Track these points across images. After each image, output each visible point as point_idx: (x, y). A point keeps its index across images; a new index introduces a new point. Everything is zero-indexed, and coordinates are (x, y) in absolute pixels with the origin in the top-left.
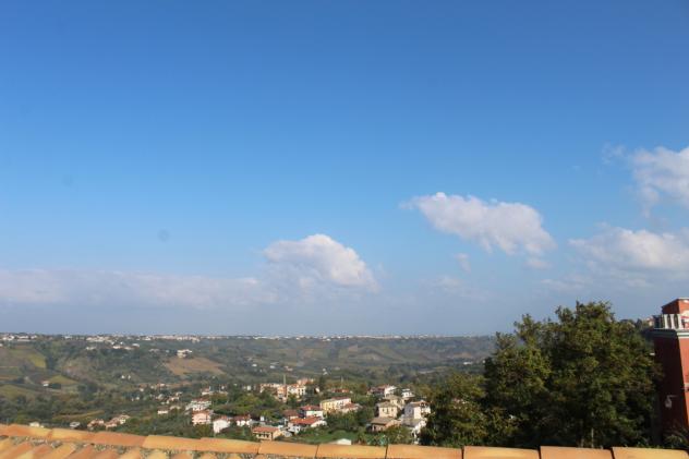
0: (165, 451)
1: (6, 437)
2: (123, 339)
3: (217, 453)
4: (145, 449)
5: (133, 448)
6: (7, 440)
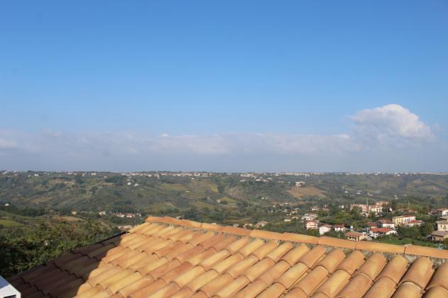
0: (262, 239)
3: (293, 243)
5: (244, 236)
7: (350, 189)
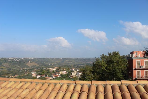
7: (47, 63)
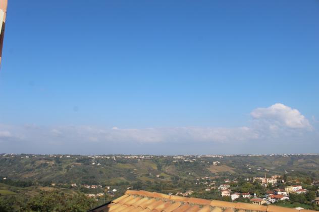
1: (152, 197)
2: (189, 157)
4: (212, 207)
5: (206, 205)
6: (153, 199)
